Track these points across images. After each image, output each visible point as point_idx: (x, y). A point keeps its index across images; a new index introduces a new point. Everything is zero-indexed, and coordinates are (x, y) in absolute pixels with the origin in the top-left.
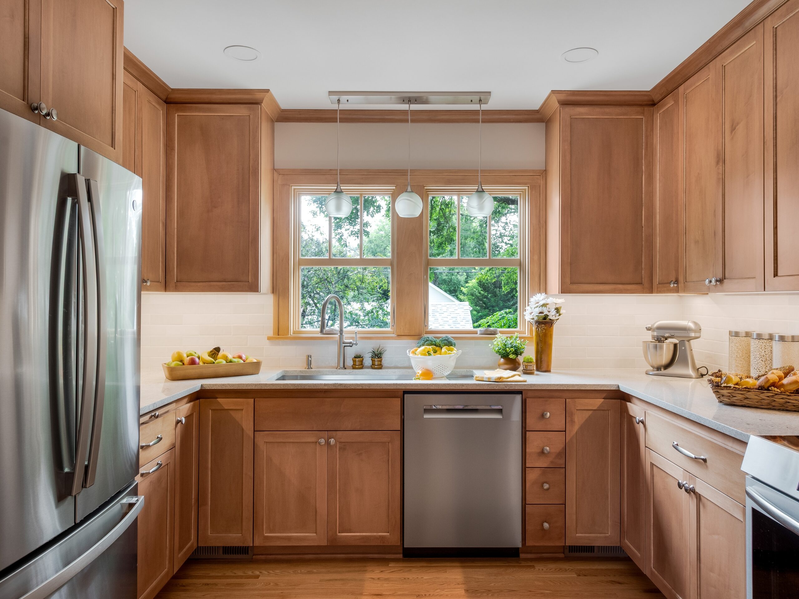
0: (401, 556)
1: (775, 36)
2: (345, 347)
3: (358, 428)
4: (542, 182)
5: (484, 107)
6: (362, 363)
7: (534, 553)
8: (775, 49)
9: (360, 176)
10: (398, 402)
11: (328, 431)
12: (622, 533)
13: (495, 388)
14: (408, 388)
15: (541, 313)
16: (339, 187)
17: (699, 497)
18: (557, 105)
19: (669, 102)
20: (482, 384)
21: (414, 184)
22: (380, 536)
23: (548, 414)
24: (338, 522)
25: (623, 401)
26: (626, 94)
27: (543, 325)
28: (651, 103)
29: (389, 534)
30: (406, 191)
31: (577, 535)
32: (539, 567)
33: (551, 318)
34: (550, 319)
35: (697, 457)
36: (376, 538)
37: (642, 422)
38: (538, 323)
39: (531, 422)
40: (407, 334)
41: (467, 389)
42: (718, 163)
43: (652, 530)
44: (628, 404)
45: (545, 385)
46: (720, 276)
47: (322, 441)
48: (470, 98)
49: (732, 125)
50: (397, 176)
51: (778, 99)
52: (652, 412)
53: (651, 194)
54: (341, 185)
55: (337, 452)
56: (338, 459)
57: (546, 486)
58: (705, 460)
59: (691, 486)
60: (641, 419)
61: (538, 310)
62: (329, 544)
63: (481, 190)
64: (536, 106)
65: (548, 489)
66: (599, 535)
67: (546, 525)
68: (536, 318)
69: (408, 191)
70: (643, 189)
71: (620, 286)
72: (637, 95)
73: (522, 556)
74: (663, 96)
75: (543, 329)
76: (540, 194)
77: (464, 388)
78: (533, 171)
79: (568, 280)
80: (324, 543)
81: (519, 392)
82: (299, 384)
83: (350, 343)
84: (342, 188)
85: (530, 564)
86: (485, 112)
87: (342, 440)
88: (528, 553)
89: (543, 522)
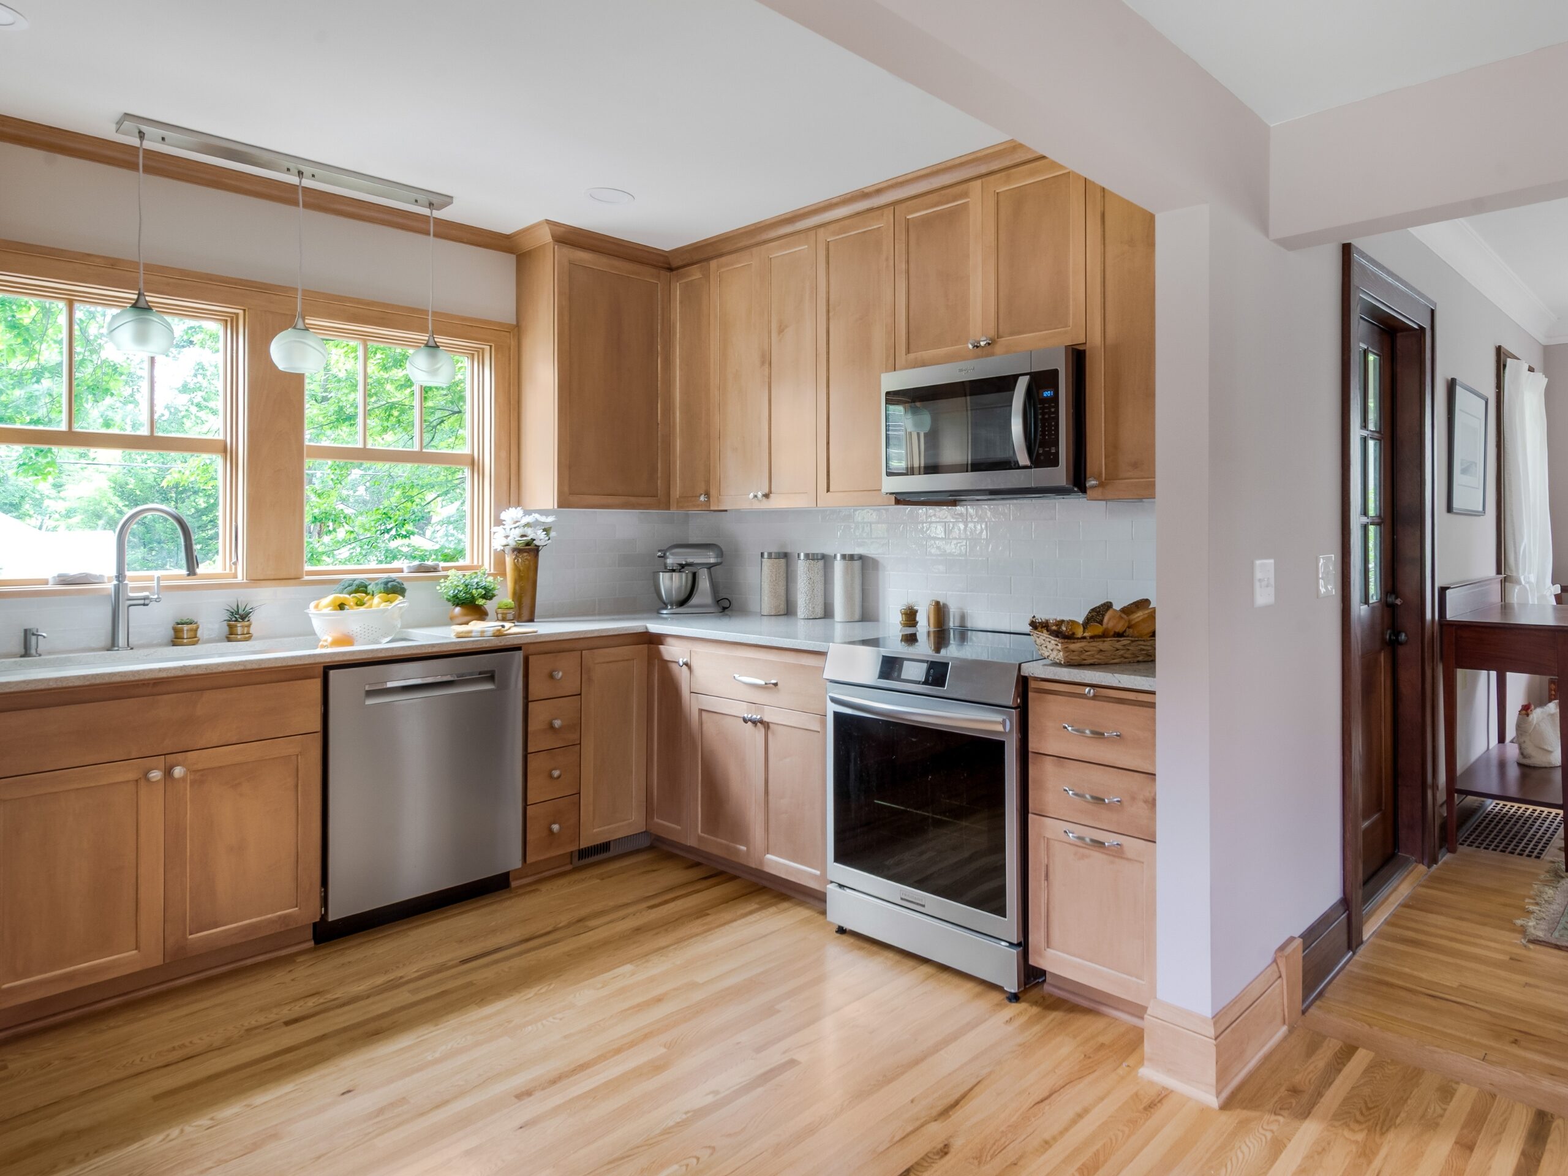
0: (312, 944)
1: (828, 249)
2: (131, 608)
3: (234, 740)
4: (513, 343)
5: (437, 214)
6: (196, 634)
7: (531, 875)
8: (828, 263)
9: (164, 279)
10: (316, 684)
11: (165, 755)
12: (649, 813)
13: (484, 645)
14: (337, 659)
15: (523, 536)
16: (142, 298)
17: (766, 725)
18: (549, 239)
19: (695, 274)
20: (464, 642)
21: (287, 313)
22: (280, 917)
23: (560, 674)
24: (188, 915)
25: (652, 646)
26: (641, 248)
27: (525, 554)
28: (667, 266)
29: (297, 909)
30: (295, 328)
31: (595, 831)
32: (545, 888)
33: (537, 544)
34: (536, 546)
35: (768, 682)
36: (271, 922)
37: (686, 664)
38: (518, 551)
39: (538, 688)
40: (272, 577)
41: (441, 652)
42: (763, 363)
43: (700, 785)
44: (661, 647)
45: (555, 634)
46: (766, 491)
47: (156, 775)
48: (414, 195)
49: (780, 326)
50: (248, 292)
51: (831, 314)
52: (700, 649)
53: (669, 383)
54: (145, 294)
55: (186, 790)
56: (188, 803)
57: (556, 773)
58: (776, 685)
59: (759, 717)
60: (685, 660)
61: (518, 532)
62: (167, 961)
63: (434, 345)
64: (508, 230)
65: (559, 777)
66: (621, 824)
67: (556, 827)
68: (512, 544)
69: (298, 327)
70: (659, 376)
71: (633, 499)
72: (653, 253)
73: (514, 884)
74: (684, 263)
75: (526, 559)
76: (510, 360)
77: (435, 650)
78: (500, 324)
79: (566, 489)
80: (158, 960)
81: (518, 648)
82: (97, 675)
83: (145, 598)
84: (148, 298)
85: (533, 888)
86: (439, 222)
87: (200, 766)
88: (521, 878)
89: (551, 825)
